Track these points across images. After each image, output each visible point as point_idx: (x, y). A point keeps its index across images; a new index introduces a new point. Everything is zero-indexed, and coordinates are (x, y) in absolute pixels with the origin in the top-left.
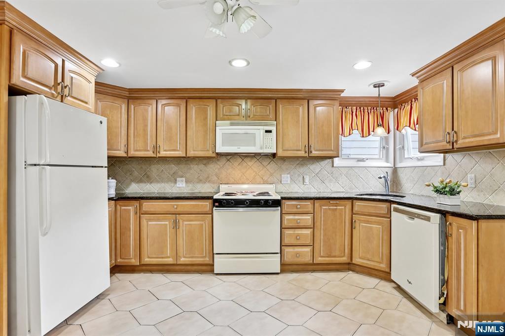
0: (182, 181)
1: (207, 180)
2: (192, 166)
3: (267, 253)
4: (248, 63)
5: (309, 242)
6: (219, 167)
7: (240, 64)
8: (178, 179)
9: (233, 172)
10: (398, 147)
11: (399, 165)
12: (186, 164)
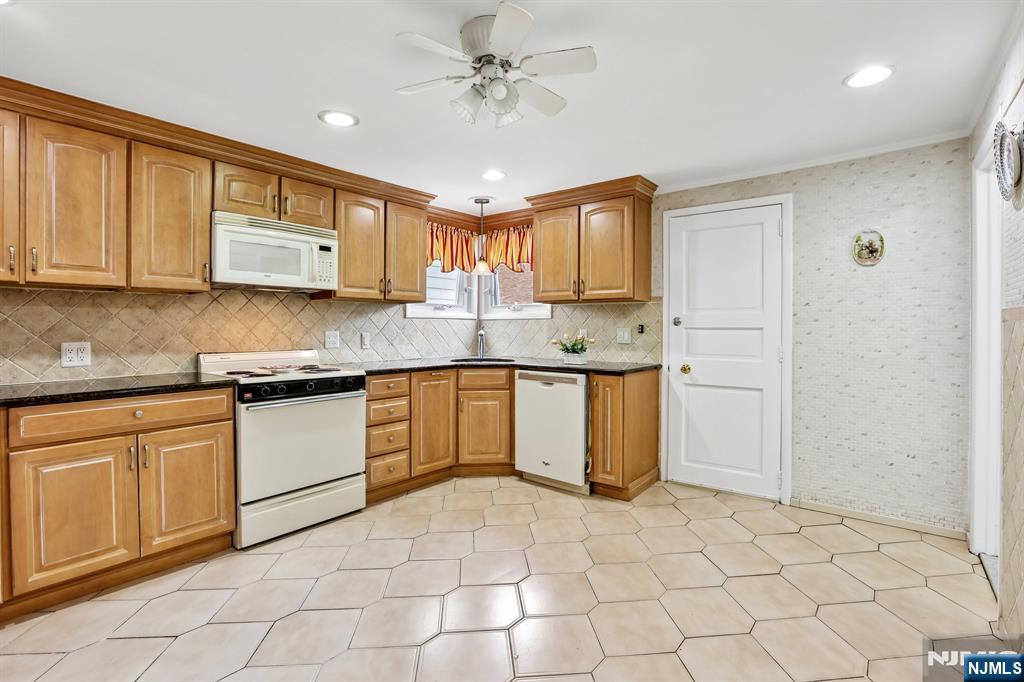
0: (82, 350)
1: (160, 345)
2: (114, 311)
3: (342, 478)
4: (357, 122)
5: (404, 443)
6: (192, 315)
7: (339, 120)
8: (65, 345)
9: (227, 326)
10: (483, 291)
11: (484, 316)
12: (93, 305)
